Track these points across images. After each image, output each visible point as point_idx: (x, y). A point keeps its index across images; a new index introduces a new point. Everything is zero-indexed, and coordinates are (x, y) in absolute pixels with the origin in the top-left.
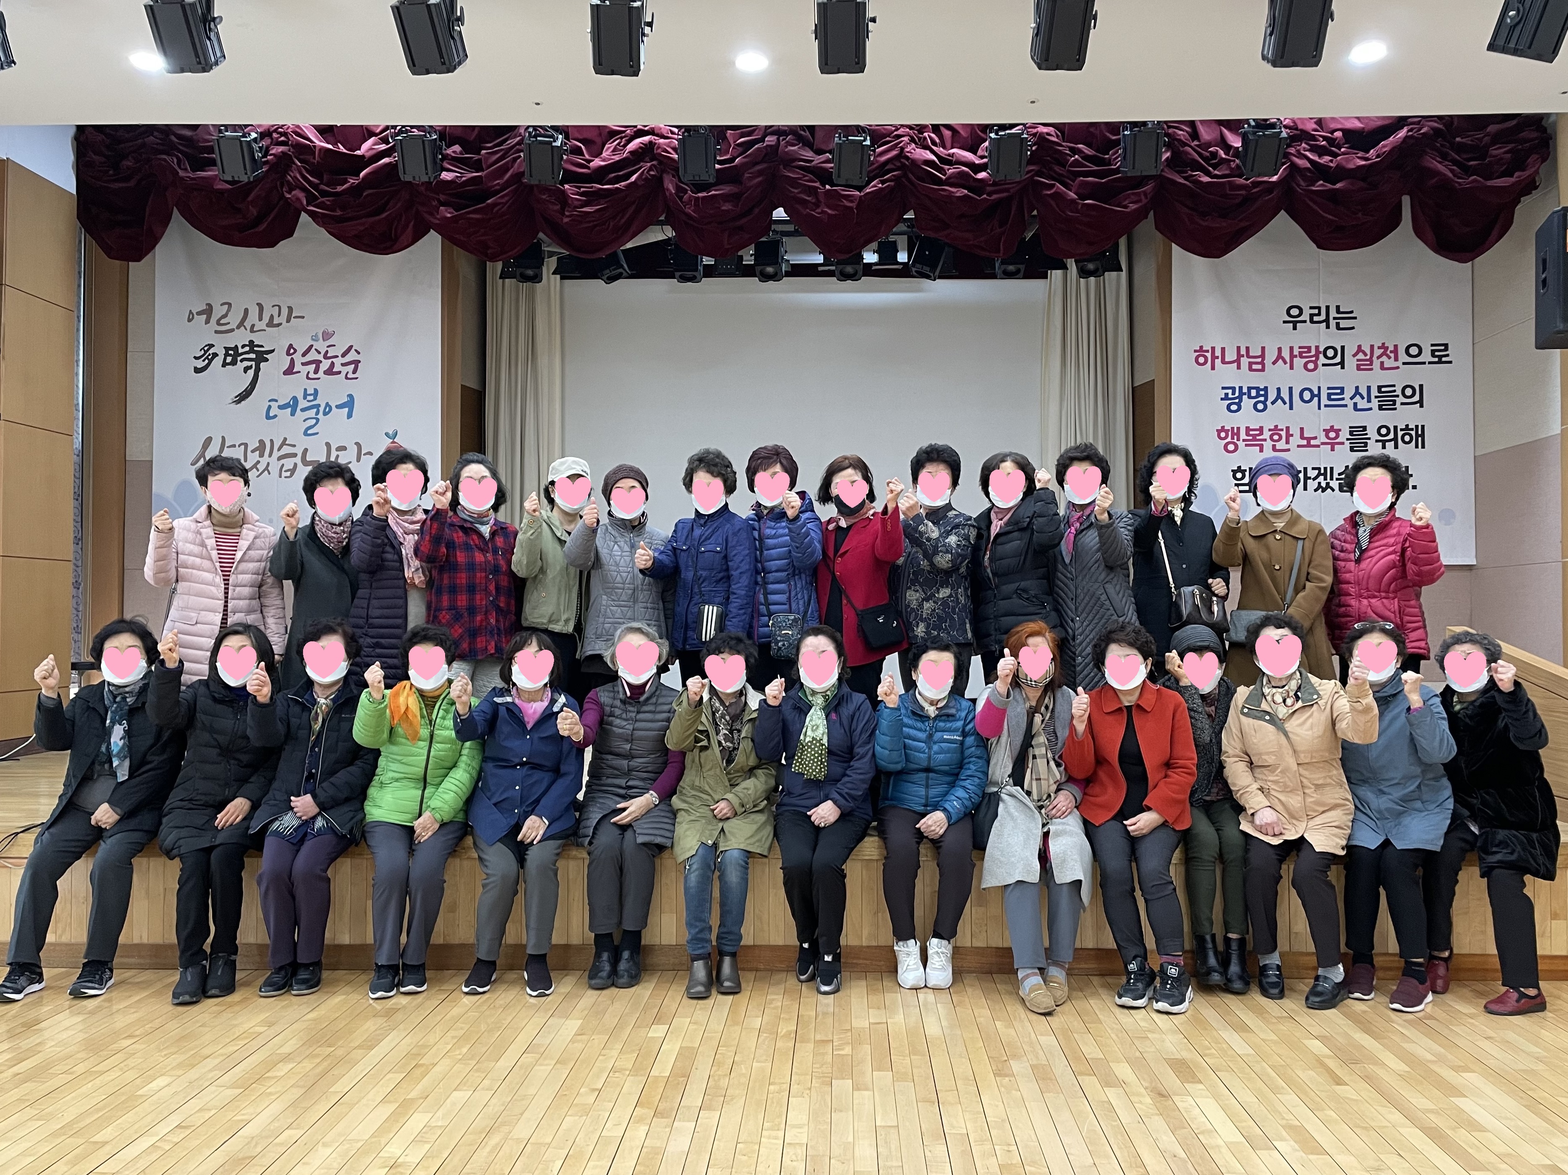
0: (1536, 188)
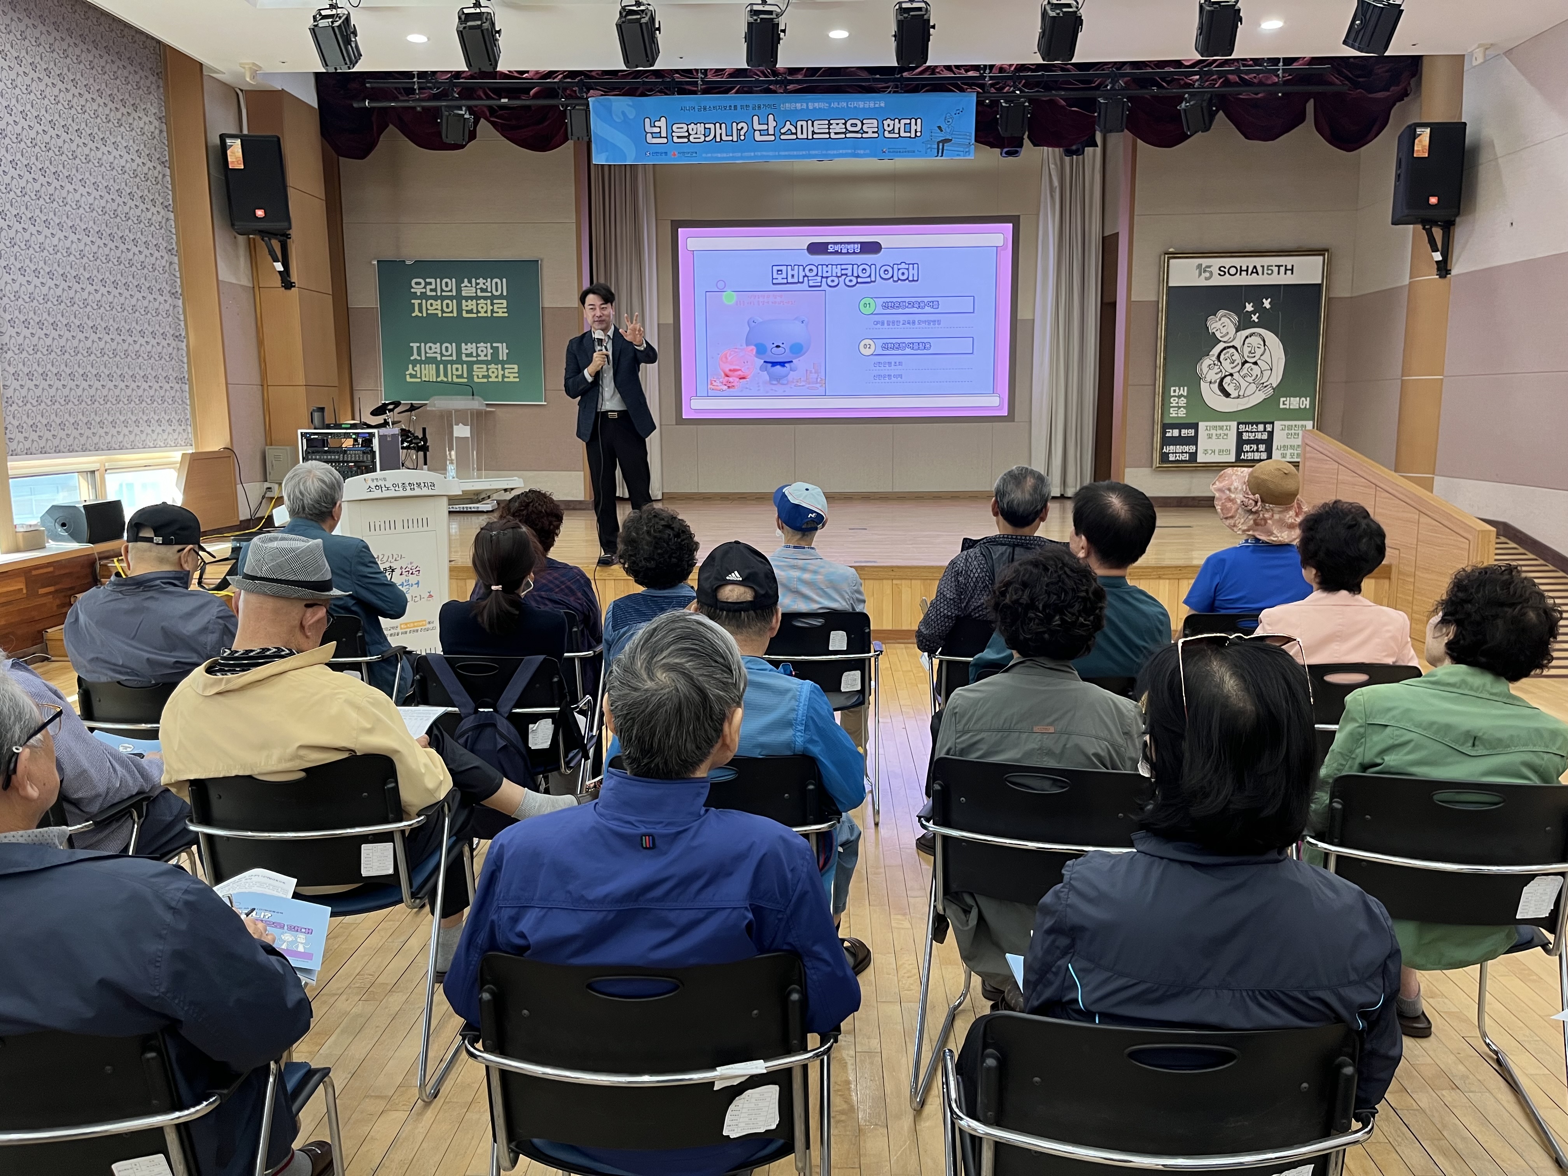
0: (1407, 95)
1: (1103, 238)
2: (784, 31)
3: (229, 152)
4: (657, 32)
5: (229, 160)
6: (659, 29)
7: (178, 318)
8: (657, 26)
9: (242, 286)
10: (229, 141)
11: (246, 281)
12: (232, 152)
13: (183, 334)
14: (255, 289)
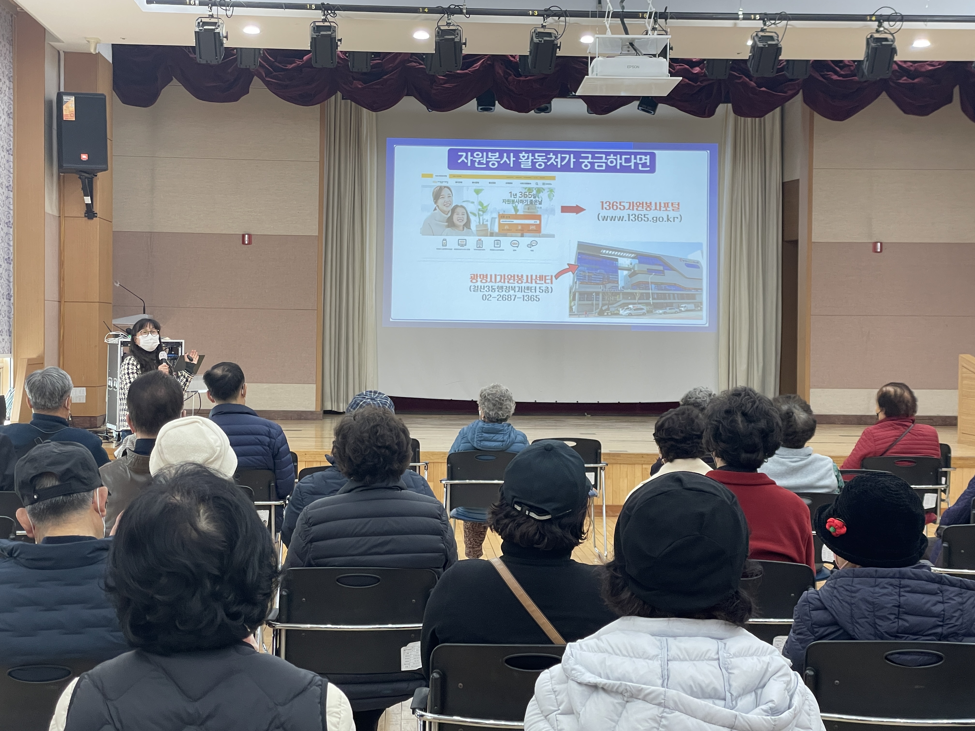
1: (783, 184)
2: (559, 48)
3: (64, 107)
4: (464, 46)
5: (64, 113)
6: (465, 44)
7: (8, 244)
8: (464, 41)
9: (53, 215)
10: (65, 98)
11: (56, 213)
12: (67, 107)
13: (11, 258)
14: (61, 217)
